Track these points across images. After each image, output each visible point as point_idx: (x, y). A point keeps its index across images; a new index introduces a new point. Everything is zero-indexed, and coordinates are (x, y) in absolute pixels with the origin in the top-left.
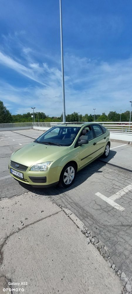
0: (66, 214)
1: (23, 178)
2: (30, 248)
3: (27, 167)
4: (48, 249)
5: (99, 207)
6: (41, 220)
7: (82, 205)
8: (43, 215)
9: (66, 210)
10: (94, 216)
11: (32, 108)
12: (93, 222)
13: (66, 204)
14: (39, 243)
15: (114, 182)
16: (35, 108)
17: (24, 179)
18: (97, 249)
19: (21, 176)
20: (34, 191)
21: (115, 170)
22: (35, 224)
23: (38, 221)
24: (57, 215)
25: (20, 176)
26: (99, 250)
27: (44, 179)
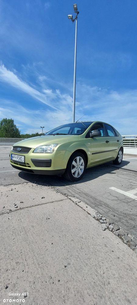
0: (73, 202)
1: (24, 161)
2: (22, 229)
3: (30, 149)
4: (46, 232)
5: (116, 199)
6: (40, 205)
7: (93, 195)
8: (44, 201)
9: (73, 199)
10: (110, 205)
11: (41, 127)
12: (109, 210)
13: (73, 193)
14: (35, 224)
15: (131, 181)
16: (44, 127)
17: (25, 164)
18: (117, 237)
20: (35, 182)
21: (131, 173)
22: (33, 208)
23: (36, 205)
24: (61, 202)
25: (21, 161)
26: (121, 238)
27: (48, 163)
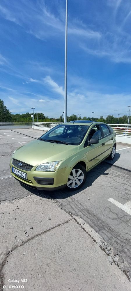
0: (78, 223)
1: (26, 178)
2: (38, 269)
3: (32, 167)
4: (61, 271)
5: (115, 216)
6: (48, 230)
7: (95, 212)
8: (51, 224)
9: (77, 218)
10: (112, 227)
12: (112, 234)
13: (77, 210)
14: (49, 262)
15: (126, 186)
16: (34, 108)
17: (28, 180)
18: (123, 272)
19: (25, 177)
20: (38, 194)
21: (124, 173)
22: (43, 235)
23: (45, 232)
24: (67, 224)
25: (23, 177)
26: (126, 274)
27: (50, 181)
